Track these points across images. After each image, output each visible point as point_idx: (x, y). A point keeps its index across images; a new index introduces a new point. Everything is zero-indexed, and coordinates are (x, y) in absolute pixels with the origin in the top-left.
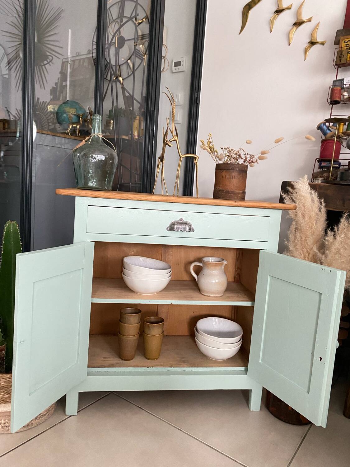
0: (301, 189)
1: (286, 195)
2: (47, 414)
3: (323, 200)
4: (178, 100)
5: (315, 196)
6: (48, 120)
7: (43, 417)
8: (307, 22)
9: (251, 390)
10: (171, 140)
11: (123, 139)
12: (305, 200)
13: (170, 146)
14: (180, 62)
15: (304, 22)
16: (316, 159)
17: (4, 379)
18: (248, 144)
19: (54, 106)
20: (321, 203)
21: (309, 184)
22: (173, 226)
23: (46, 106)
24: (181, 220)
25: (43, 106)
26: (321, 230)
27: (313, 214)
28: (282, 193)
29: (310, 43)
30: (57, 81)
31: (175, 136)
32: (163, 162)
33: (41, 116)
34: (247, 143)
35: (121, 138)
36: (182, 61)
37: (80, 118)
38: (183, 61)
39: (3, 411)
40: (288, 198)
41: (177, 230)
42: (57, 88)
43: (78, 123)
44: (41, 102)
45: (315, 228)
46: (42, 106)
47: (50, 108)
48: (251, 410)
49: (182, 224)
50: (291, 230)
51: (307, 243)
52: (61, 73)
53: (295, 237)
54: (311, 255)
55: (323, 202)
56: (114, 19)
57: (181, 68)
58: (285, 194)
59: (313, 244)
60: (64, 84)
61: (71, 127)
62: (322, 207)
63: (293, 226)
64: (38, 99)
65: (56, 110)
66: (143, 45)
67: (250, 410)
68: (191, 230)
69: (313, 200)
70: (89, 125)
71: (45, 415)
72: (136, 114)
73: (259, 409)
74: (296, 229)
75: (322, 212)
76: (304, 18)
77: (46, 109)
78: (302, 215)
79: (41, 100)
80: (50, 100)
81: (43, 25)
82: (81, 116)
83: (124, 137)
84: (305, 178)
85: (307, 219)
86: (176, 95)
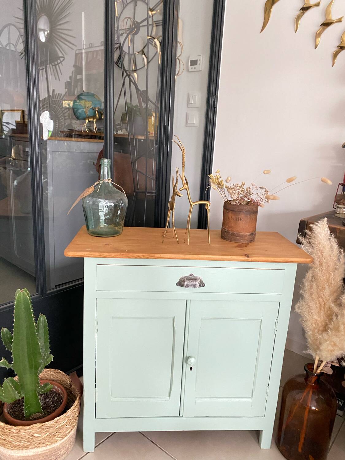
0: (320, 235)
1: (303, 239)
2: (66, 453)
3: (342, 250)
4: (194, 101)
5: (334, 243)
6: (64, 114)
7: (62, 456)
8: (336, 22)
9: (262, 431)
10: (181, 189)
11: (139, 139)
12: (324, 247)
13: (180, 196)
14: (197, 61)
15: (333, 22)
16: (339, 184)
17: (23, 430)
18: (265, 175)
19: (69, 101)
20: (340, 252)
21: (329, 227)
22: (182, 283)
23: (61, 98)
24: (191, 276)
25: (59, 98)
26: (339, 280)
27: (331, 264)
28: (299, 236)
29: (339, 47)
30: (71, 75)
31: (185, 184)
32: (173, 210)
33: (58, 109)
34: (264, 173)
35: (137, 139)
37: (97, 112)
38: (199, 60)
39: (25, 456)
40: (306, 242)
41: (187, 287)
42: (71, 82)
43: (94, 117)
44: (56, 94)
45: (333, 279)
46: (57, 98)
47: (65, 103)
48: (262, 448)
49: (192, 281)
50: (307, 278)
51: (324, 295)
52: (75, 66)
53: (311, 286)
54: (327, 306)
55: (342, 252)
56: (128, 2)
57: (197, 67)
58: (302, 237)
59: (329, 296)
60: (79, 77)
61: (87, 121)
62: (342, 256)
63: (309, 275)
64: (54, 91)
65: (71, 106)
66: (158, 39)
67: (260, 447)
68: (202, 284)
69: (332, 247)
71: (65, 453)
72: (153, 111)
73: (269, 447)
74: (313, 277)
75: (341, 262)
76: (334, 17)
77: (61, 103)
78: (320, 262)
79: (56, 92)
80: (64, 93)
81: (54, 12)
82: (97, 110)
83: (140, 137)
84: (325, 222)
85: (324, 268)
86: (193, 97)
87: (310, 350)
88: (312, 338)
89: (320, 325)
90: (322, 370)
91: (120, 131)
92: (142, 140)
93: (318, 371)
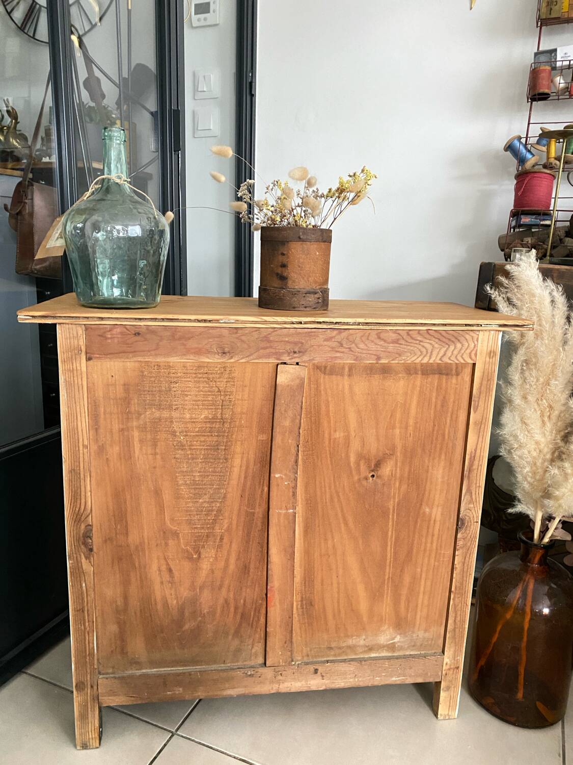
1: (497, 293)
4: (208, 86)
5: (557, 293)
11: (94, 169)
14: (208, 4)
21: (539, 269)
28: (488, 289)
36: (211, 4)
38: (214, 3)
40: (501, 299)
50: (515, 364)
57: (210, 18)
58: (494, 290)
63: (518, 359)
69: (553, 301)
70: (11, 140)
72: (114, 116)
83: (95, 165)
84: (532, 257)
85: (547, 342)
86: (204, 77)
87: (522, 506)
88: (529, 479)
89: (546, 450)
90: (552, 535)
91: (48, 158)
92: (99, 173)
93: (546, 540)
